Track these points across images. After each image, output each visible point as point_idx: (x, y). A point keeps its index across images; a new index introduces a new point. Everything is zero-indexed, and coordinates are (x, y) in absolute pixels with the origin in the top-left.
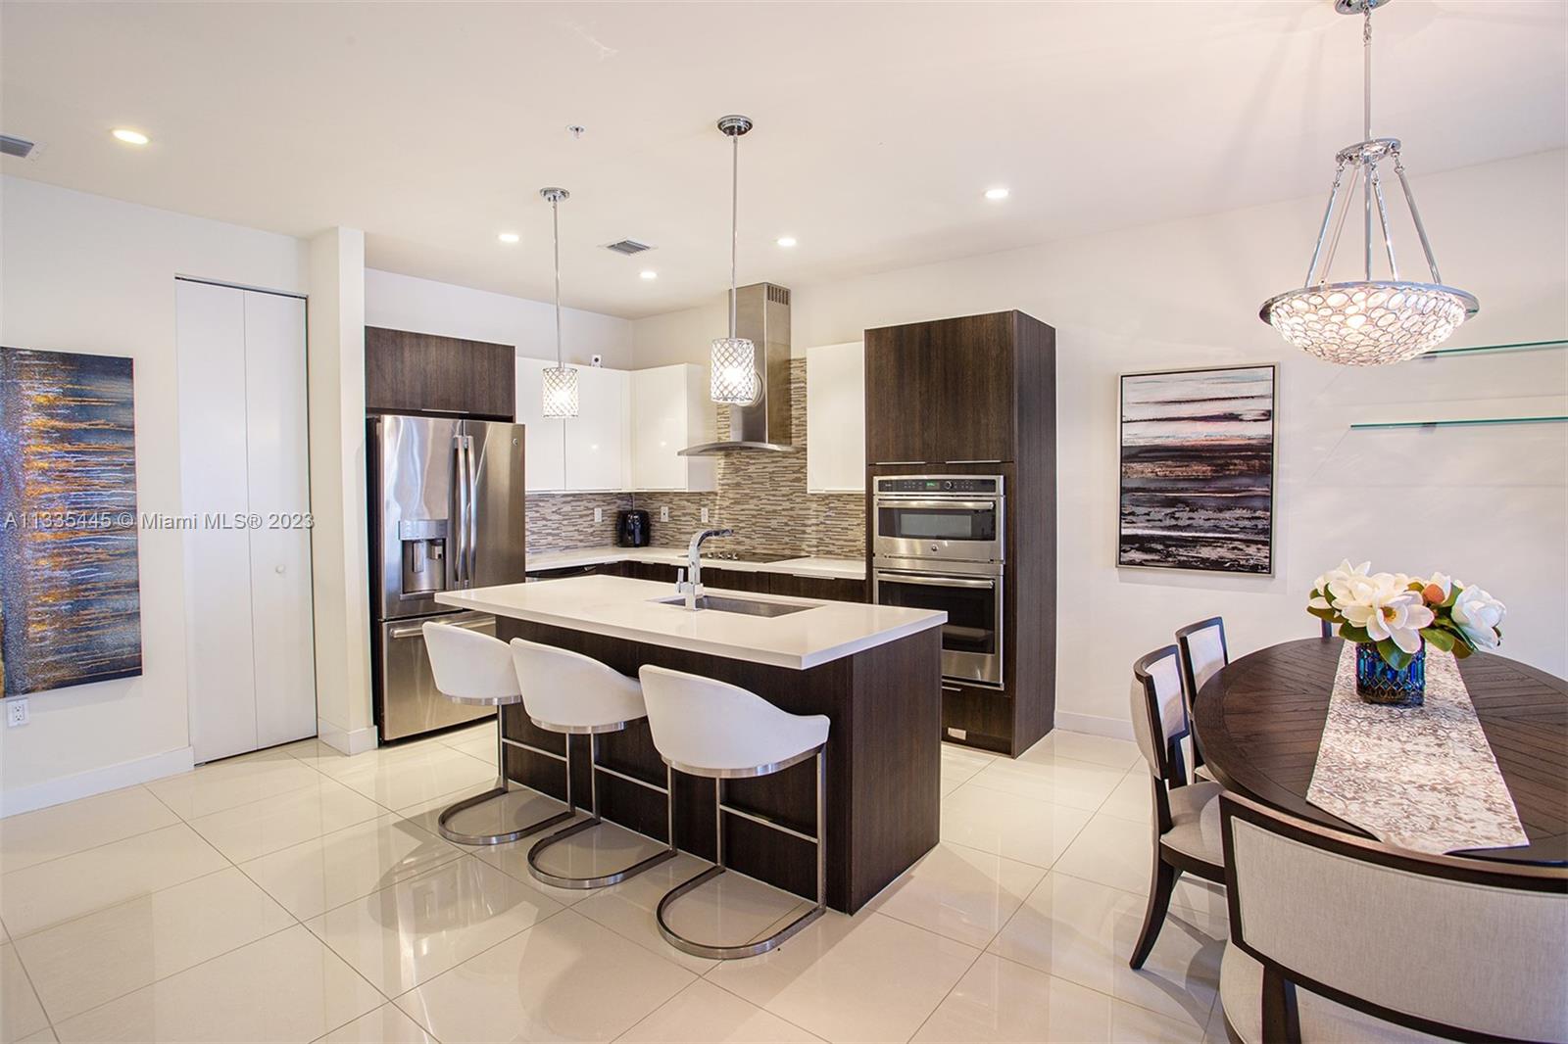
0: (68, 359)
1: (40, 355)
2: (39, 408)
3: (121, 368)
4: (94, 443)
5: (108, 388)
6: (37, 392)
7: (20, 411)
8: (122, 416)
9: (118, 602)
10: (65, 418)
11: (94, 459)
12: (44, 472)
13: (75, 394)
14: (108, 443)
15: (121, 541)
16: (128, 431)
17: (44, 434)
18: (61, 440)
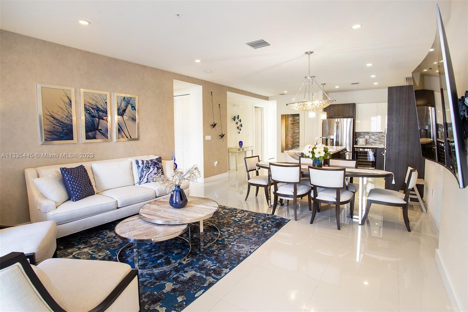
0: (293, 115)
1: (291, 115)
2: (290, 121)
3: (298, 115)
4: (295, 124)
5: (297, 118)
6: (290, 119)
7: (289, 121)
8: (298, 121)
9: (297, 144)
10: (292, 122)
11: (295, 126)
12: (291, 128)
13: (294, 119)
14: (296, 124)
15: (298, 136)
16: (299, 123)
17: (291, 124)
18: (292, 124)
